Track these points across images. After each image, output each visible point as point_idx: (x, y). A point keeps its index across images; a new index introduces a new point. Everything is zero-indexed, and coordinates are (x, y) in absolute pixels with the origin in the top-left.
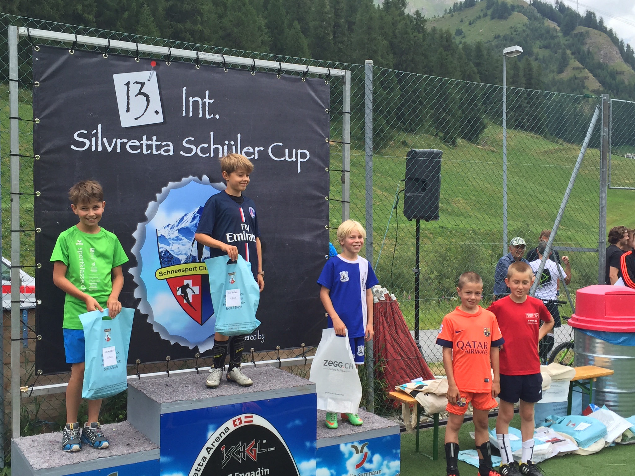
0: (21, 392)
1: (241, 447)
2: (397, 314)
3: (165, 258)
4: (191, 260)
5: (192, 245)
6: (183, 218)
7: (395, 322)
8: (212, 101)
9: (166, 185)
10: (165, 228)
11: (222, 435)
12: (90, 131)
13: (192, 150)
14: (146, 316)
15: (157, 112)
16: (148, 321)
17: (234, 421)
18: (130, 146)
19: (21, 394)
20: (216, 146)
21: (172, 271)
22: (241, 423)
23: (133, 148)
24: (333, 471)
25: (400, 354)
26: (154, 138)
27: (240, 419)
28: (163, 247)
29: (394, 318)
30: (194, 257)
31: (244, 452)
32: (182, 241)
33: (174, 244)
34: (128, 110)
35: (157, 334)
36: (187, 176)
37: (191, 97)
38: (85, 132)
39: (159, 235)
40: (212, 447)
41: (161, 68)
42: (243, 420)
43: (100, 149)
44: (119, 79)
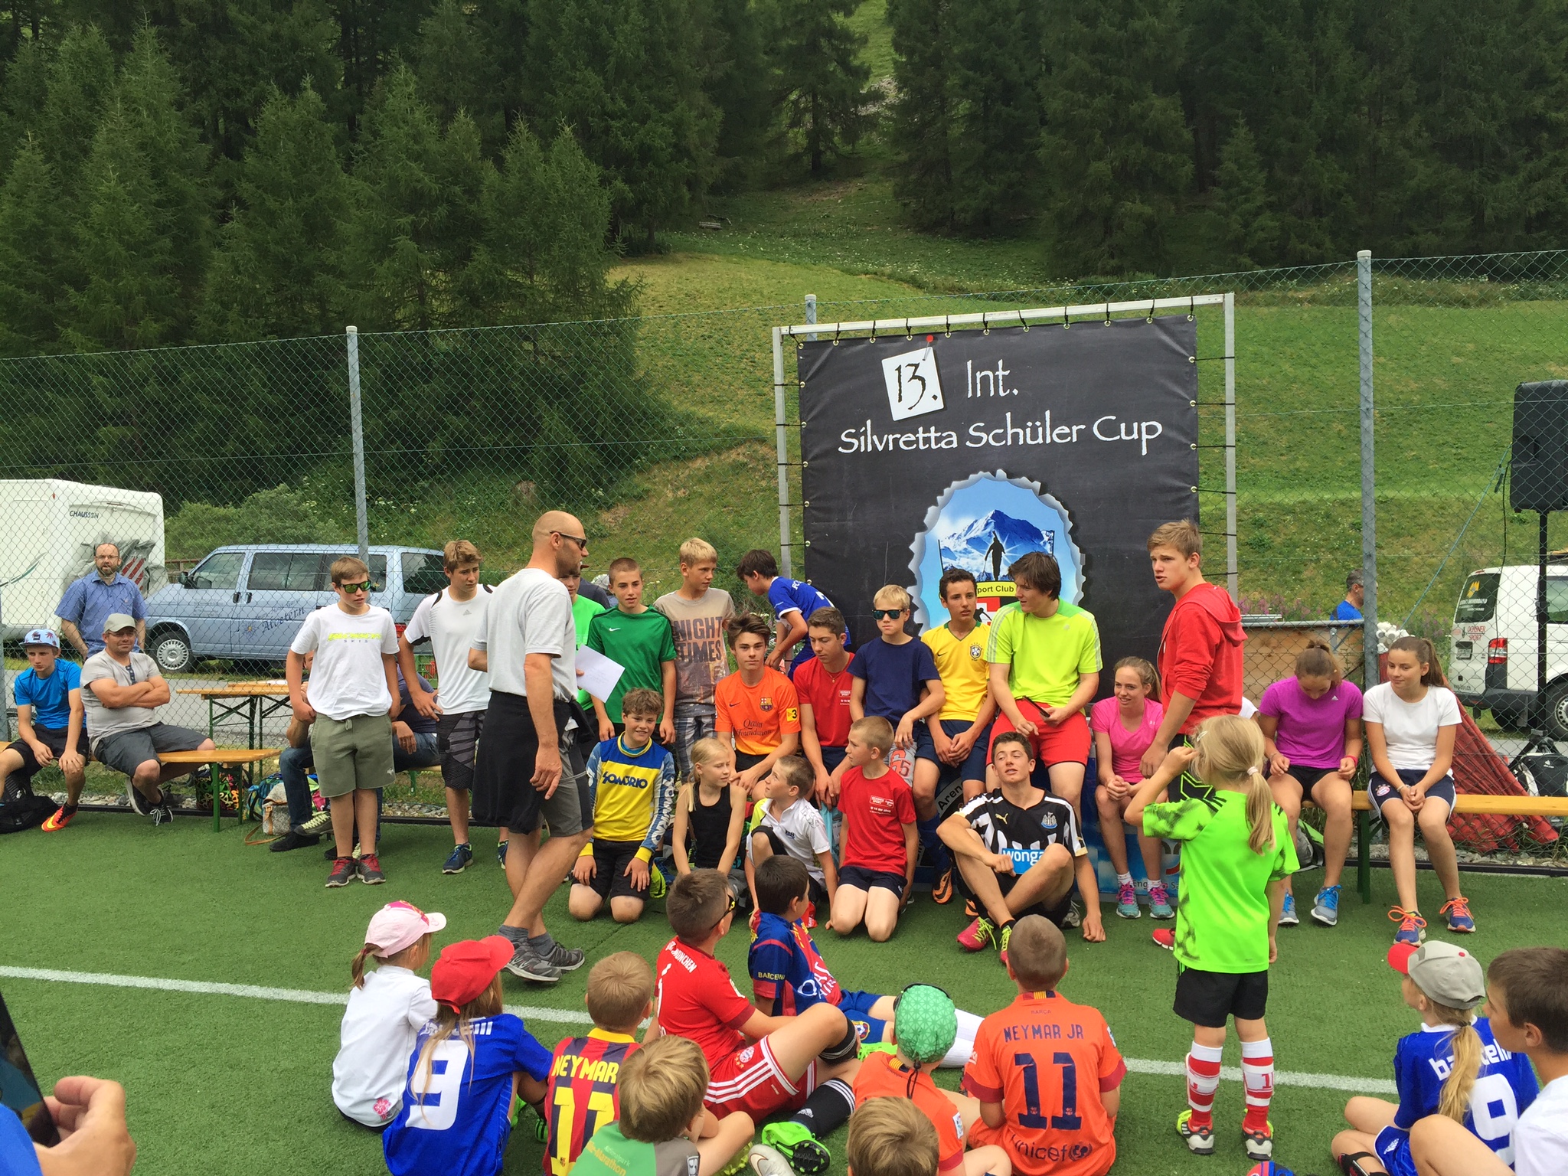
4: (984, 578)
5: (986, 559)
6: (972, 525)
8: (1007, 373)
9: (949, 485)
10: (949, 538)
12: (858, 430)
13: (981, 439)
15: (935, 397)
18: (904, 442)
20: (1015, 430)
23: (906, 443)
26: (933, 429)
28: (948, 562)
30: (988, 575)
32: (972, 554)
33: (962, 558)
34: (900, 399)
36: (976, 472)
37: (979, 372)
38: (853, 431)
39: (942, 547)
41: (939, 342)
43: (870, 449)
44: (889, 365)
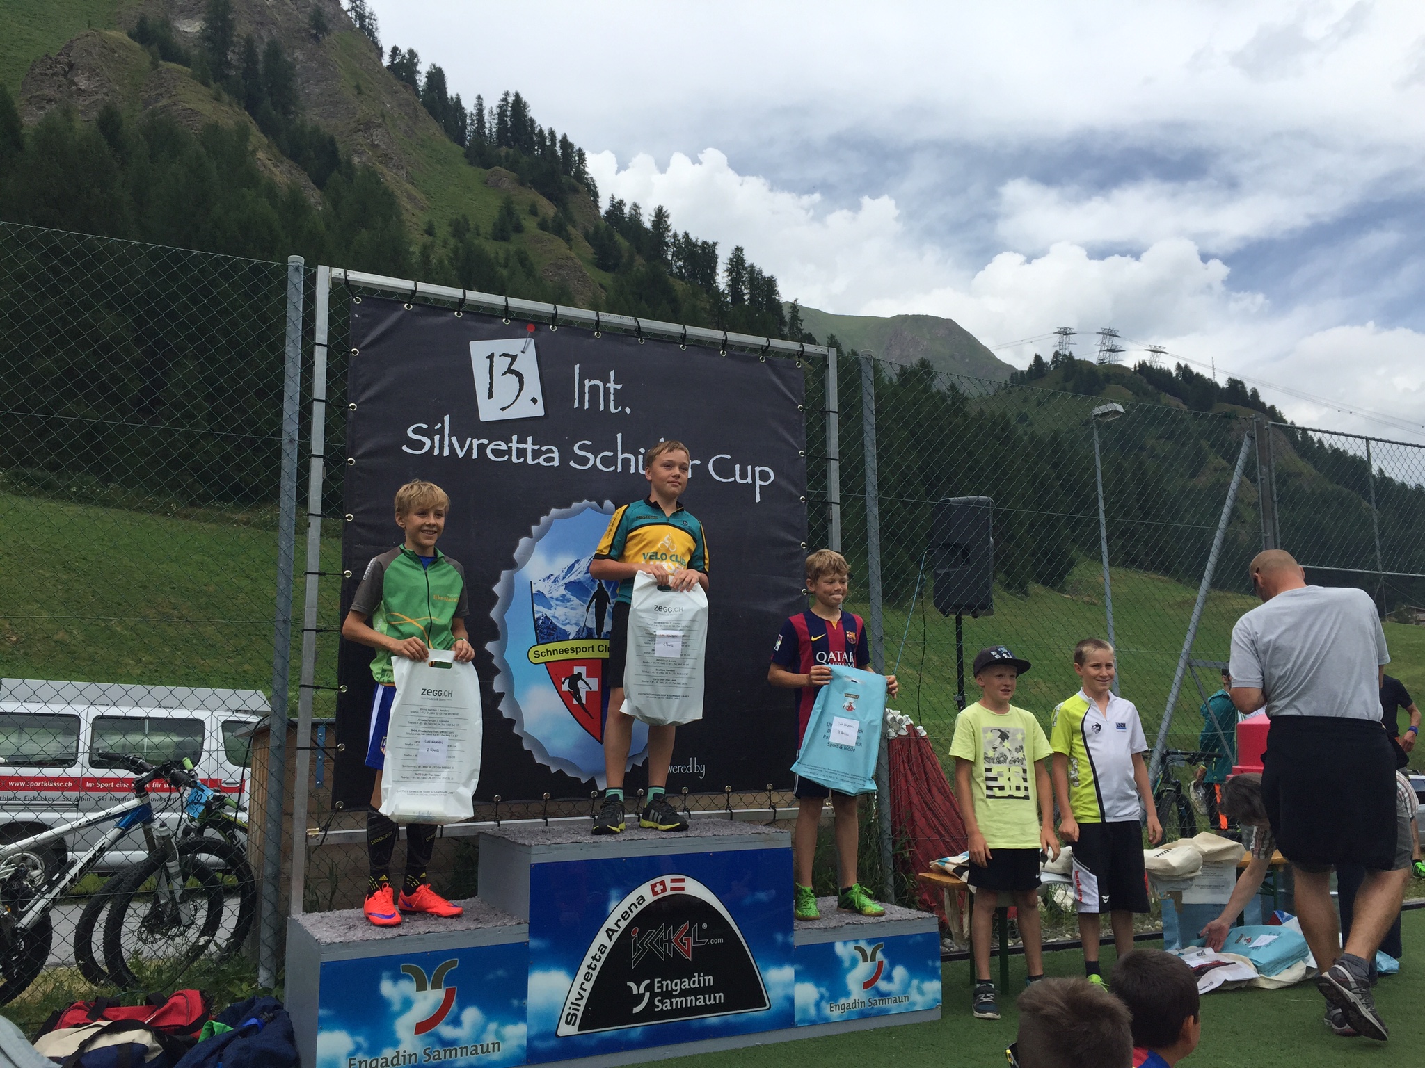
0: (307, 836)
1: (665, 932)
2: (930, 760)
3: (544, 629)
4: (585, 634)
5: (587, 610)
6: (572, 567)
7: (926, 774)
8: (619, 387)
9: (547, 513)
10: (544, 580)
11: (633, 908)
12: (431, 425)
13: (588, 459)
14: (511, 722)
16: (515, 731)
17: (653, 886)
18: (492, 450)
19: (307, 841)
20: (626, 455)
21: (555, 651)
22: (664, 890)
23: (495, 452)
24: (823, 990)
25: (938, 830)
26: (530, 439)
27: (662, 883)
28: (541, 611)
29: (923, 766)
30: (589, 630)
31: (670, 941)
32: (572, 603)
33: (558, 608)
34: (490, 396)
35: (530, 753)
36: (580, 500)
37: (587, 381)
38: (425, 426)
39: (534, 592)
40: (616, 928)
41: (543, 334)
42: (669, 885)
43: (446, 453)
44: (479, 350)
